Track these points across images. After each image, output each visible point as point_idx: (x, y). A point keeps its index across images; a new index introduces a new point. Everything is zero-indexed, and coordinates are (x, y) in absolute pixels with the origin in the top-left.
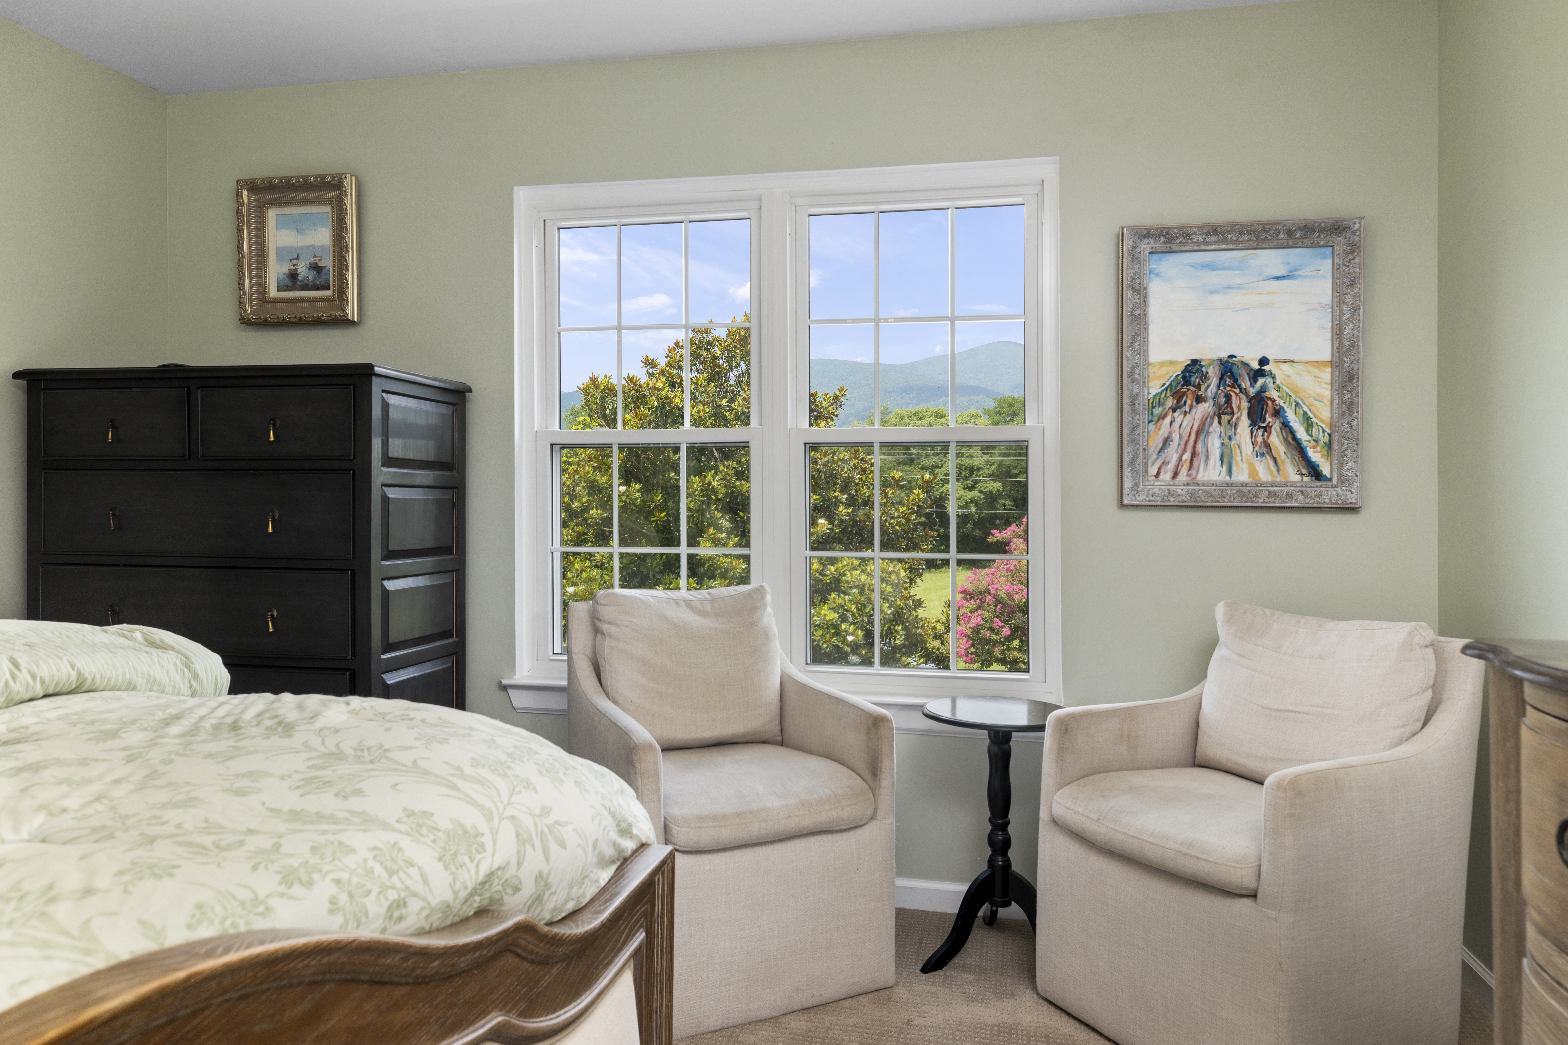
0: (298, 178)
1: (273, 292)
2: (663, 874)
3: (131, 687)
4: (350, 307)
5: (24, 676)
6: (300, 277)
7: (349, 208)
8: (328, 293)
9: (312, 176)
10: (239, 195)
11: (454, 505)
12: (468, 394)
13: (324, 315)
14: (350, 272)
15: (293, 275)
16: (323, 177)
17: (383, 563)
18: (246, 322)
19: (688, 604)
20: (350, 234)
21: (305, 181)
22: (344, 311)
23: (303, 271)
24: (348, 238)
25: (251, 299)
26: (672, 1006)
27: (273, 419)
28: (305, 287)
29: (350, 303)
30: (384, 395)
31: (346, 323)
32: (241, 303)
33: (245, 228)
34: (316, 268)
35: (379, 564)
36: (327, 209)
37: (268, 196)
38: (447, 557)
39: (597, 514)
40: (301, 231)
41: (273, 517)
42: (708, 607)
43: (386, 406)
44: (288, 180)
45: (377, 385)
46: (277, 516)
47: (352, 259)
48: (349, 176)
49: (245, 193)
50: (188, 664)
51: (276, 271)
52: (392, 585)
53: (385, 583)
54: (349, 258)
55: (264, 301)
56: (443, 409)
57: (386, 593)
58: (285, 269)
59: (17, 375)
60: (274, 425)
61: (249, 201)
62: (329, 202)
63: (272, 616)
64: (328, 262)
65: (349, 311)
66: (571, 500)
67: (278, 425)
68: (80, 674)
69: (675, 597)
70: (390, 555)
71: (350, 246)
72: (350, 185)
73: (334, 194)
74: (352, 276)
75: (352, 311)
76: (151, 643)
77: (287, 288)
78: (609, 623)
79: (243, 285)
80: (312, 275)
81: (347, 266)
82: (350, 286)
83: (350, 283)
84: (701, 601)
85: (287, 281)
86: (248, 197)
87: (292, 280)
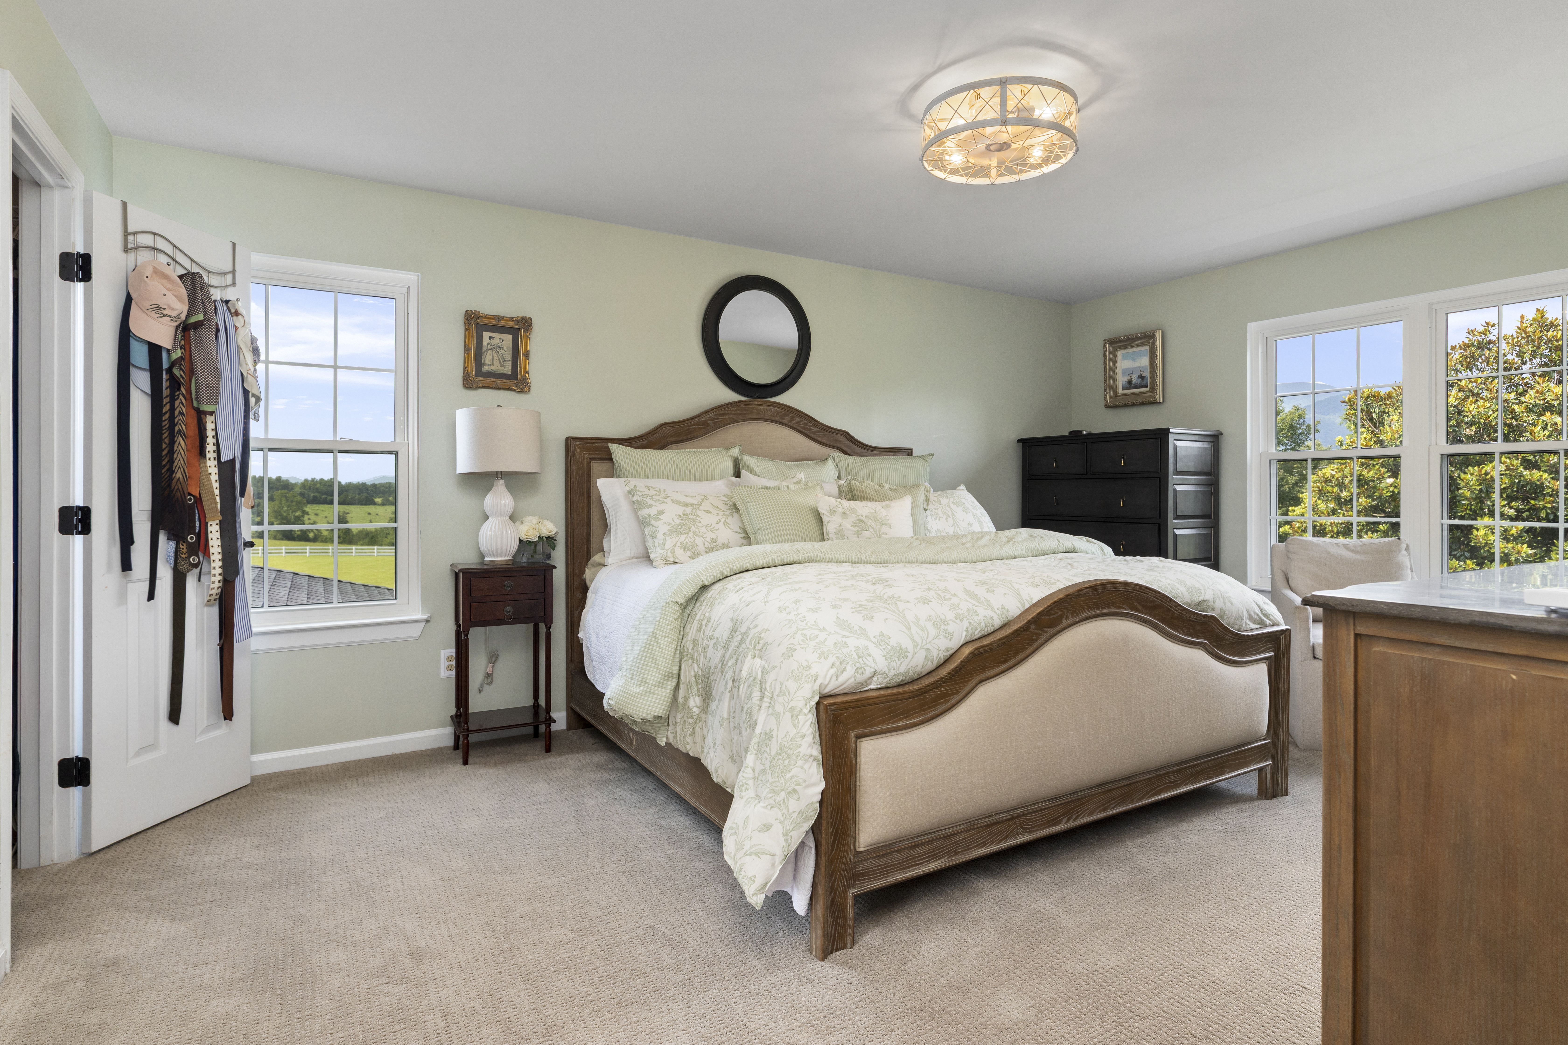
0: (1133, 335)
1: (1120, 391)
2: (1285, 636)
3: (1087, 553)
4: (1158, 396)
5: (1061, 545)
6: (1133, 383)
7: (1158, 347)
8: (1147, 389)
9: (1140, 333)
10: (1105, 347)
11: (1212, 494)
12: (1220, 436)
13: (1145, 401)
14: (1158, 378)
15: (1130, 382)
16: (1145, 333)
17: (1174, 521)
18: (1107, 406)
19: (1345, 546)
20: (1158, 360)
21: (1136, 337)
22: (1155, 398)
23: (1135, 379)
24: (1157, 362)
25: (1110, 396)
26: (1289, 689)
27: (1123, 455)
28: (1136, 387)
29: (1158, 394)
30: (1175, 441)
31: (1156, 403)
32: (1106, 398)
33: (1107, 362)
34: (1141, 377)
35: (1172, 521)
36: (1147, 348)
37: (1118, 345)
38: (1208, 520)
39: (1366, 502)
40: (1134, 360)
41: (1123, 500)
42: (1359, 549)
43: (1175, 447)
44: (1128, 337)
45: (1171, 438)
46: (1125, 499)
47: (1159, 372)
48: (1158, 331)
49: (1107, 345)
50: (1102, 549)
51: (1122, 380)
52: (1178, 532)
53: (1175, 530)
54: (1158, 371)
55: (1116, 396)
56: (1206, 445)
57: (1175, 536)
58: (1126, 379)
59: (1019, 441)
60: (1124, 458)
61: (1109, 349)
62: (1148, 344)
63: (1123, 544)
64: (1147, 374)
65: (1158, 397)
66: (1341, 491)
67: (1125, 458)
68: (1074, 547)
69: (1337, 542)
70: (1177, 517)
71: (1158, 365)
72: (1158, 335)
73: (1151, 340)
74: (1159, 380)
75: (1159, 398)
76: (1088, 541)
77: (1127, 388)
78: (1294, 553)
79: (1107, 389)
80: (1139, 381)
81: (1157, 375)
82: (1158, 385)
83: (1158, 384)
84: (1355, 545)
85: (1127, 385)
86: (1109, 347)
87: (1130, 384)
